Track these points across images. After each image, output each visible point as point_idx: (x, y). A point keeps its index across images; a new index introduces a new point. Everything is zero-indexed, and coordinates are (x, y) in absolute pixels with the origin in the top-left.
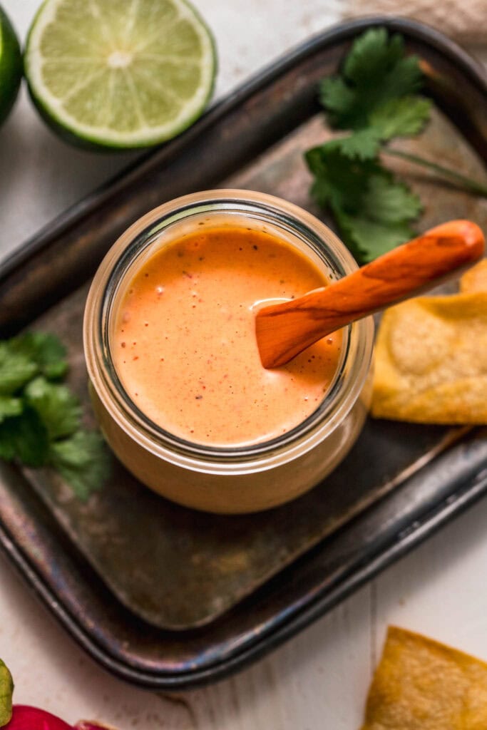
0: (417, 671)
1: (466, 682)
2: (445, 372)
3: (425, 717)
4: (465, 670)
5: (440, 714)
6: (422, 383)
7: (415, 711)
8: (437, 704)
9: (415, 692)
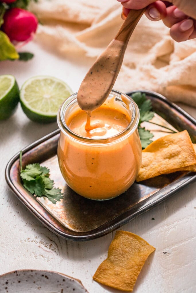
0: (124, 241)
1: (140, 245)
2: (154, 163)
3: (126, 252)
4: (139, 242)
5: (131, 252)
6: (148, 168)
7: (123, 251)
8: (130, 249)
9: (124, 247)
